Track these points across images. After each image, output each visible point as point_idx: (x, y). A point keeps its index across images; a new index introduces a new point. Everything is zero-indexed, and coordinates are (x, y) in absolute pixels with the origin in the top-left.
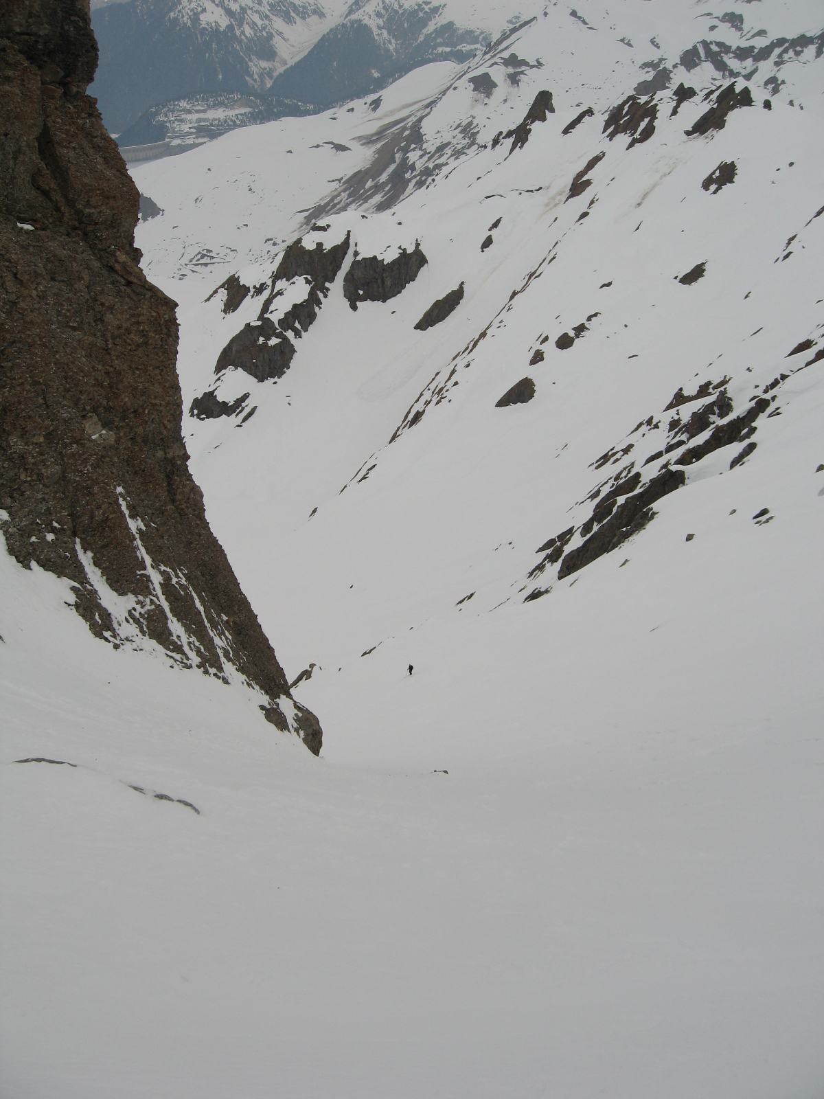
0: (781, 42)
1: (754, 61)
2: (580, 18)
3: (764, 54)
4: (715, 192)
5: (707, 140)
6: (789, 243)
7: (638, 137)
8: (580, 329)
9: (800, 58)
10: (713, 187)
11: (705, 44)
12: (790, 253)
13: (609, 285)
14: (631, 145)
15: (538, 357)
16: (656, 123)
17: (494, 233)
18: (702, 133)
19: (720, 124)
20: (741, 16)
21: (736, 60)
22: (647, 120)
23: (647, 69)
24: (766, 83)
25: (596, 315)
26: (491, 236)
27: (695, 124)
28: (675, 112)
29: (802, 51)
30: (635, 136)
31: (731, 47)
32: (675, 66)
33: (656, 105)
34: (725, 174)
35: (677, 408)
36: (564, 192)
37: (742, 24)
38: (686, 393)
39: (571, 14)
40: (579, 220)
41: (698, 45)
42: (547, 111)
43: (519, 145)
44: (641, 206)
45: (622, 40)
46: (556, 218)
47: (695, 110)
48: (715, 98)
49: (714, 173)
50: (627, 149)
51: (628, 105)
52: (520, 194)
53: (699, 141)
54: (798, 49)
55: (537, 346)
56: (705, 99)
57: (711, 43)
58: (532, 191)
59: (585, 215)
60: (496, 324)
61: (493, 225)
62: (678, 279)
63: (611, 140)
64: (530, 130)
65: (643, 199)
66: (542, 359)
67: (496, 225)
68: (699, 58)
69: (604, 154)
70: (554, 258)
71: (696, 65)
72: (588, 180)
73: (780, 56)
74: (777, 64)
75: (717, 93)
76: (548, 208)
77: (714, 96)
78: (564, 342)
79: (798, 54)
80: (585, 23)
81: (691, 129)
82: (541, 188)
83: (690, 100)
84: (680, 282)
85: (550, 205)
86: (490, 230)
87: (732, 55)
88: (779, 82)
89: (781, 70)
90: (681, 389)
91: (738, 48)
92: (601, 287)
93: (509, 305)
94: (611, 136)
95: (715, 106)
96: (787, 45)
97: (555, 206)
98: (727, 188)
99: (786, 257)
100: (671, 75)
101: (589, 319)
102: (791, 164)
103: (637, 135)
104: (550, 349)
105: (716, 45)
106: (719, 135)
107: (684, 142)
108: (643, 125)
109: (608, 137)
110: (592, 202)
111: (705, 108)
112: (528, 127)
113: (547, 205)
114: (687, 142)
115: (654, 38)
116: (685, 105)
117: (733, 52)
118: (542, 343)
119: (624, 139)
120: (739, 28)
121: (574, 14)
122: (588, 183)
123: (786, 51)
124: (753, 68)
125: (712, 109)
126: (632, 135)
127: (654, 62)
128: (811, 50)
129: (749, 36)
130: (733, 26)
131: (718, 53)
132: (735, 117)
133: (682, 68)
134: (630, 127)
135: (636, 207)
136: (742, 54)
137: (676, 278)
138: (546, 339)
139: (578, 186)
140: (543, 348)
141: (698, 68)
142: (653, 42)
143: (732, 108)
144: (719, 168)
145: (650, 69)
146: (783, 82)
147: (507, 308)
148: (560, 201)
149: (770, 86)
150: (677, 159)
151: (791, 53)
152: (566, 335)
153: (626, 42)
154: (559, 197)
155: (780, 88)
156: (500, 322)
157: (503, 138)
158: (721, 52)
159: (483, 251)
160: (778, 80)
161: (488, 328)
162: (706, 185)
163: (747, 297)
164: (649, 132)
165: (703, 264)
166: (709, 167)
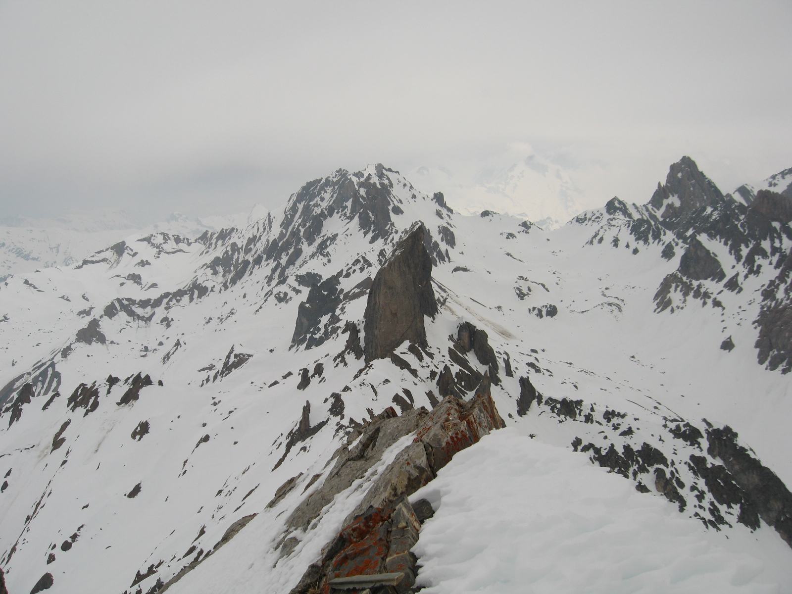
0: (167, 295)
1: (151, 308)
2: (31, 285)
3: (157, 303)
4: (139, 440)
5: (130, 407)
6: (184, 465)
7: (90, 409)
8: (74, 537)
9: (180, 303)
10: (138, 437)
11: (118, 300)
12: (186, 471)
13: (87, 506)
14: (86, 414)
15: (51, 558)
16: (99, 400)
17: (8, 479)
18: (127, 403)
19: (136, 397)
20: (139, 275)
21: (140, 308)
22: (93, 398)
23: (82, 315)
24: (162, 321)
25: (82, 526)
26: (6, 481)
27: (122, 399)
28: (109, 392)
29: (181, 299)
30: (87, 408)
31: (136, 300)
32: (101, 317)
33: (97, 389)
34: (143, 429)
35: (138, 584)
36: (49, 446)
37: (141, 280)
38: (142, 573)
39: (24, 283)
40: (62, 465)
41: (114, 302)
42: (30, 396)
43: (16, 419)
44: (98, 452)
45: (63, 297)
46: (47, 464)
47: (120, 390)
48: (131, 382)
49: (137, 428)
50: (84, 416)
51: (80, 390)
52: (21, 451)
53: (125, 408)
54: (178, 298)
55: (50, 552)
56: (125, 383)
57: (123, 299)
58: (28, 449)
59: (65, 462)
60: (21, 541)
61: (7, 474)
62: (127, 495)
63: (73, 411)
64: (21, 409)
65: (98, 447)
66: (54, 559)
67: (8, 474)
68: (116, 309)
69: (70, 421)
70: (50, 493)
71: (115, 314)
72: (63, 438)
73: (168, 303)
74: (166, 309)
75: (131, 379)
76: (41, 458)
77: (130, 381)
78: (66, 546)
79: (178, 301)
80: (35, 288)
81: (120, 402)
82: (34, 446)
83: (117, 384)
84: (128, 497)
85: (43, 456)
86: (5, 477)
87: (137, 306)
88: (170, 320)
89: (170, 312)
90: (139, 572)
91: (141, 301)
92: (83, 508)
93: (27, 528)
94: (73, 409)
95: (132, 387)
96: (171, 296)
97: (45, 456)
98: (146, 436)
99: (184, 473)
100: (100, 323)
101: (79, 529)
102: (179, 417)
103: (89, 408)
104: (58, 552)
105: (126, 300)
106: (137, 403)
107: (117, 410)
108: (91, 401)
109: (71, 409)
110: (68, 453)
111: (126, 388)
112: (20, 408)
113: (39, 456)
114: (119, 409)
115: (84, 294)
116: (114, 387)
117: (138, 304)
118: (52, 549)
119: (81, 410)
120: (139, 283)
121: (26, 282)
122: (63, 440)
123: (171, 300)
124: (152, 313)
125: (130, 389)
126: (86, 408)
127: (87, 310)
128: (186, 298)
129: (146, 288)
130: (134, 282)
131: (128, 306)
132: (144, 392)
133: (106, 318)
134: (84, 403)
135: (95, 453)
136: (144, 304)
137: (125, 495)
138: (55, 546)
139: (57, 443)
140: (54, 552)
141: (116, 316)
142: (83, 297)
143: (141, 387)
144: (139, 425)
145: (84, 315)
146: (172, 320)
147: (26, 530)
148: (47, 453)
149: (165, 323)
150: (114, 420)
151: (174, 301)
152: (66, 542)
153: (65, 298)
154: (46, 451)
155: (171, 324)
156: (24, 540)
157: (3, 412)
158: (130, 304)
159: (2, 492)
160: (169, 319)
161: (16, 545)
162: (134, 435)
163: (167, 500)
164: (95, 405)
165: (139, 484)
166: (134, 425)
